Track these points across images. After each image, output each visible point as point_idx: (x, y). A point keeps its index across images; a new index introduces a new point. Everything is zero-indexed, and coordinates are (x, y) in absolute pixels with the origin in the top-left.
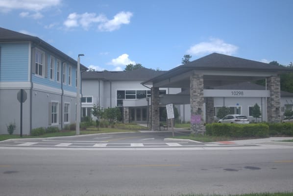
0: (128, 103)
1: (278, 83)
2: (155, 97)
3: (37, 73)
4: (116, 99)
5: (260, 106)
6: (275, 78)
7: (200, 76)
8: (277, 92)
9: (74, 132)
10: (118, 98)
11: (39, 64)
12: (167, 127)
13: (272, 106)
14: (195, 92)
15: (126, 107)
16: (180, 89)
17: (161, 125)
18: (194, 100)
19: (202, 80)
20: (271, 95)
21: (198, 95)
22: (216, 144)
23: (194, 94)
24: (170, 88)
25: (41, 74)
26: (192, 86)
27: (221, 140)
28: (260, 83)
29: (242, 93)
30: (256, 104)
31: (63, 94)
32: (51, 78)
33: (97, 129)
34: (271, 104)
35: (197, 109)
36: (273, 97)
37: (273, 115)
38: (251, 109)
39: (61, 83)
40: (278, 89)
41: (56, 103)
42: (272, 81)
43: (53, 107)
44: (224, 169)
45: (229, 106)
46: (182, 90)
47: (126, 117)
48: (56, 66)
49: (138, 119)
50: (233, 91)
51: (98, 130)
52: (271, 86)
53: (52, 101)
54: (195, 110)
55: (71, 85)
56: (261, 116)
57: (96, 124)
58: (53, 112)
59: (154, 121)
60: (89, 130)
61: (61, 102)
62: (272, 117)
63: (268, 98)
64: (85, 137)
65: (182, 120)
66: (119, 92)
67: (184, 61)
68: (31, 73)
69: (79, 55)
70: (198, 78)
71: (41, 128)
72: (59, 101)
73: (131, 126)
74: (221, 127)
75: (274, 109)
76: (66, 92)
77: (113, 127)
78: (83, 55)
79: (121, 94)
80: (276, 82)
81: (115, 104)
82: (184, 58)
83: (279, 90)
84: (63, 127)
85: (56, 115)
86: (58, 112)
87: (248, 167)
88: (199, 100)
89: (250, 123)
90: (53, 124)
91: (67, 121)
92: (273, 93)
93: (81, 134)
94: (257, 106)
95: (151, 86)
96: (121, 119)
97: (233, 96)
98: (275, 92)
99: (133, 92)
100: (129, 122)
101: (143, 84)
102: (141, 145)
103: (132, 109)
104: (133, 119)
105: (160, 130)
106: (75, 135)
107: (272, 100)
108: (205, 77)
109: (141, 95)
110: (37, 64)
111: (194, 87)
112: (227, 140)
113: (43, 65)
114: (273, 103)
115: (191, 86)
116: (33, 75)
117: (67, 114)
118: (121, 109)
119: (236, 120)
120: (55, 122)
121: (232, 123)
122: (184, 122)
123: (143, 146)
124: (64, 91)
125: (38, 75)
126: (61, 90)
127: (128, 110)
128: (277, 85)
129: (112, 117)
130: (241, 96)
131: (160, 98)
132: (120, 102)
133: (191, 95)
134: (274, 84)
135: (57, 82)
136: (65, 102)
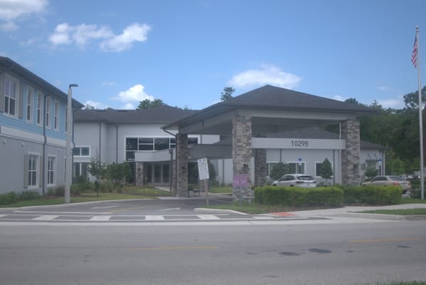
0: (142, 156)
1: (356, 130)
2: (182, 148)
3: (6, 111)
4: (125, 151)
5: (332, 162)
6: (351, 122)
7: (247, 118)
8: (356, 143)
9: (62, 198)
10: (127, 149)
11: (10, 97)
12: (199, 191)
13: (348, 161)
14: (239, 141)
15: (139, 162)
16: (219, 136)
17: (190, 189)
18: (238, 152)
19: (249, 124)
20: (347, 146)
21: (244, 145)
22: (270, 216)
23: (238, 144)
24: (203, 136)
25: (12, 112)
26: (236, 132)
27: (275, 211)
28: (332, 130)
29: (307, 143)
30: (326, 160)
31: (46, 142)
32: (29, 118)
33: (95, 194)
34: (347, 159)
35: (242, 166)
36: (349, 149)
37: (349, 176)
38: (318, 165)
39: (42, 126)
40: (356, 138)
41: (36, 157)
42: (349, 127)
43: (30, 162)
44: (280, 253)
45: (288, 162)
46: (221, 138)
47: (139, 177)
48: (35, 101)
49: (157, 180)
50: (294, 140)
51: (98, 196)
52: (348, 133)
53: (30, 153)
54: (239, 167)
55: (57, 130)
56: (332, 177)
57: (94, 187)
58: (30, 169)
59: (180, 183)
60: (84, 196)
61: (42, 155)
62: (348, 178)
63: (343, 151)
64: (79, 206)
65: (221, 182)
66: (129, 140)
67: (225, 96)
70: (244, 122)
71: (12, 193)
72: (39, 154)
74: (276, 192)
75: (351, 167)
76: (50, 140)
77: (120, 192)
78: (76, 85)
79: (132, 143)
80: (354, 128)
81: (123, 158)
82: (224, 93)
83: (359, 140)
84: (46, 191)
85: (34, 173)
86: (38, 170)
87: (313, 250)
88: (244, 153)
89: (317, 186)
90: (31, 188)
91: (52, 182)
92: (349, 143)
93: (72, 202)
94: (327, 162)
95: (176, 132)
96: (131, 180)
97: (295, 147)
98: (352, 143)
99: (150, 140)
100: (144, 184)
101: (164, 129)
102: (160, 218)
103: (148, 166)
104: (149, 180)
105: (189, 197)
106: (63, 202)
107: (348, 153)
108: (253, 120)
109: (161, 145)
110: (7, 98)
111: (238, 134)
112: (284, 211)
113: (17, 99)
114: (350, 158)
115: (233, 133)
117: (52, 173)
118: (132, 165)
119: (297, 182)
120: (34, 184)
121: (292, 186)
122: (223, 185)
123: (163, 219)
124: (47, 138)
125: (8, 115)
126: (43, 137)
127: (142, 167)
128: (355, 132)
129: (119, 177)
130: (304, 147)
131: (189, 149)
132: (130, 155)
133: (234, 146)
134: (351, 131)
135: (37, 124)
136: (49, 155)
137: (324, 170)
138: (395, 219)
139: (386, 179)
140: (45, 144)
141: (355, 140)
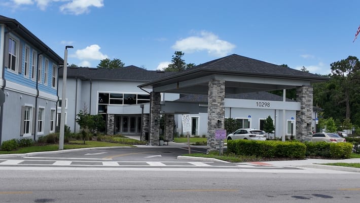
0: (113, 109)
1: (310, 94)
2: (155, 104)
3: (9, 68)
4: (97, 104)
5: (273, 119)
6: (307, 88)
7: (221, 82)
8: (309, 105)
9: (57, 145)
10: (99, 102)
11: (12, 54)
12: (168, 141)
13: (302, 121)
14: (214, 101)
15: (110, 114)
17: (161, 139)
18: (213, 110)
19: (223, 87)
20: (302, 108)
21: (219, 105)
22: (249, 164)
23: (213, 103)
25: (13, 69)
26: (211, 93)
27: (251, 161)
28: (293, 95)
29: (269, 104)
30: (269, 117)
31: (38, 95)
32: (25, 75)
33: (82, 142)
34: (301, 119)
35: (217, 122)
36: (304, 110)
37: (303, 133)
38: (262, 122)
39: (36, 81)
40: (310, 101)
41: (30, 108)
42: (304, 92)
43: (26, 111)
44: (293, 197)
45: (236, 118)
46: (181, 96)
47: (111, 127)
48: (29, 58)
49: (125, 131)
50: (259, 101)
51: (84, 144)
52: (303, 97)
53: (26, 105)
54: (214, 122)
55: (46, 84)
56: (273, 131)
57: (81, 135)
58: (25, 119)
59: (153, 134)
60: (71, 143)
61: (35, 107)
62: (302, 134)
63: (297, 112)
64: (72, 152)
66: (101, 95)
67: (175, 59)
68: (4, 67)
69: (66, 47)
70: (219, 84)
72: (33, 105)
73: (118, 139)
75: (305, 125)
76: (42, 94)
77: (99, 140)
78: (72, 47)
79: (104, 98)
80: (308, 92)
81: (95, 111)
82: (175, 56)
83: (312, 103)
84: (37, 139)
85: (28, 122)
86: (31, 120)
87: (317, 195)
88: (218, 111)
90: (26, 135)
92: (304, 106)
93: (64, 149)
94: (269, 119)
95: (150, 90)
96: (103, 130)
97: (259, 107)
98: (306, 105)
99: (120, 96)
100: (114, 134)
101: (141, 87)
103: (117, 117)
104: (118, 130)
106: (58, 149)
107: (303, 114)
108: (226, 83)
109: (130, 100)
110: (10, 55)
111: (214, 95)
112: (258, 161)
113: (17, 57)
114: (304, 118)
115: (209, 93)
116: (5, 69)
117: (41, 122)
118: (105, 117)
120: (27, 132)
121: (245, 138)
124: (39, 91)
125: (10, 70)
126: (36, 90)
127: (113, 118)
128: (310, 97)
129: (92, 126)
131: (161, 105)
132: (103, 108)
133: (209, 105)
134: (306, 95)
135: (32, 79)
136: (40, 107)
137: (267, 126)
138: (356, 172)
139: (324, 136)
140: (37, 97)
141: (308, 103)
